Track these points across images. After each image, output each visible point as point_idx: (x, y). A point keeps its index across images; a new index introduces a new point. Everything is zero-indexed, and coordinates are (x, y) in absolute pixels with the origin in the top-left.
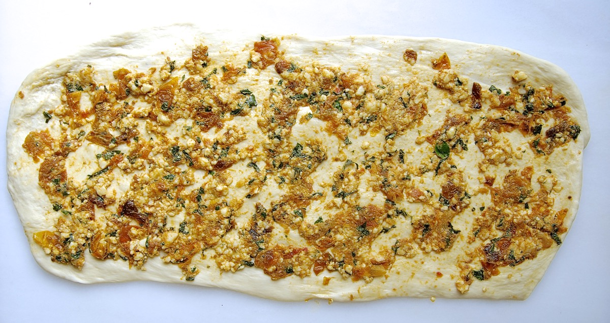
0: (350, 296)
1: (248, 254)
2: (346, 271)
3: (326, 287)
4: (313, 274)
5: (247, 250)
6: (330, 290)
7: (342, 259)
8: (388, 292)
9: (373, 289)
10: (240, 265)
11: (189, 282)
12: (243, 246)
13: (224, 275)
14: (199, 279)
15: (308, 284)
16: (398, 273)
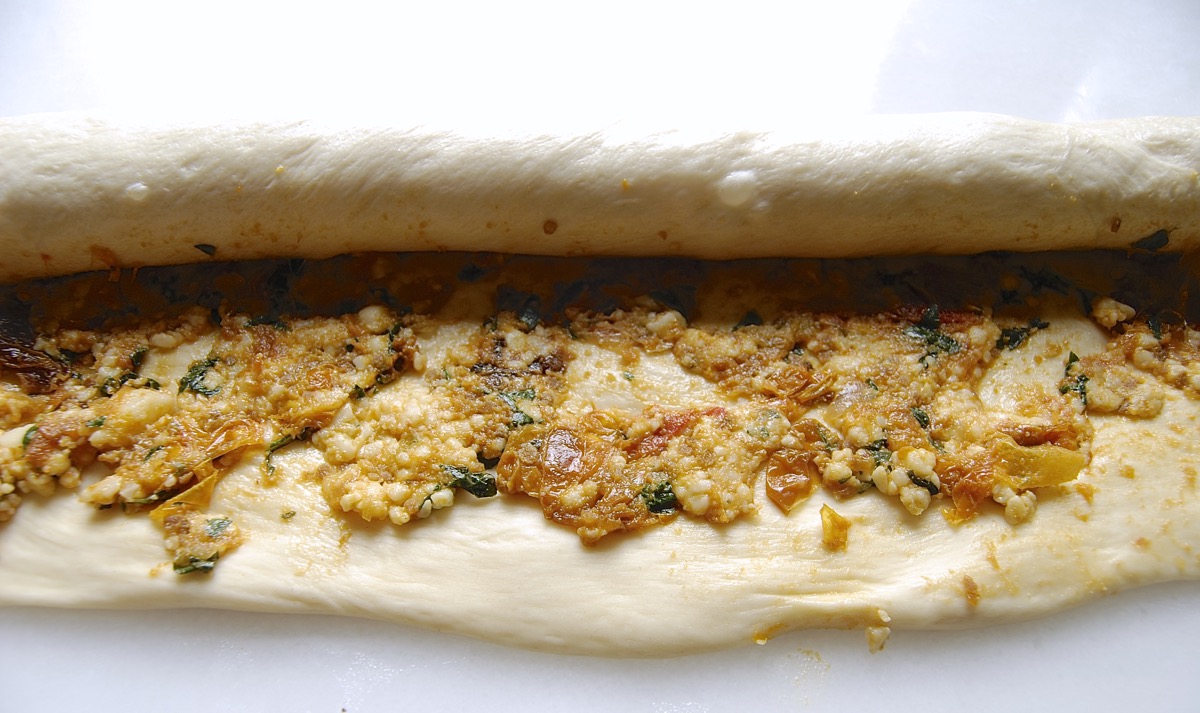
0: (960, 586)
1: (469, 442)
2: (911, 474)
3: (839, 559)
4: (767, 513)
5: (465, 426)
6: (865, 573)
7: (878, 434)
8: (1115, 557)
9: (1050, 548)
10: (431, 487)
11: (193, 588)
12: (447, 414)
13: (357, 547)
14: (236, 577)
15: (753, 554)
16: (1129, 473)
